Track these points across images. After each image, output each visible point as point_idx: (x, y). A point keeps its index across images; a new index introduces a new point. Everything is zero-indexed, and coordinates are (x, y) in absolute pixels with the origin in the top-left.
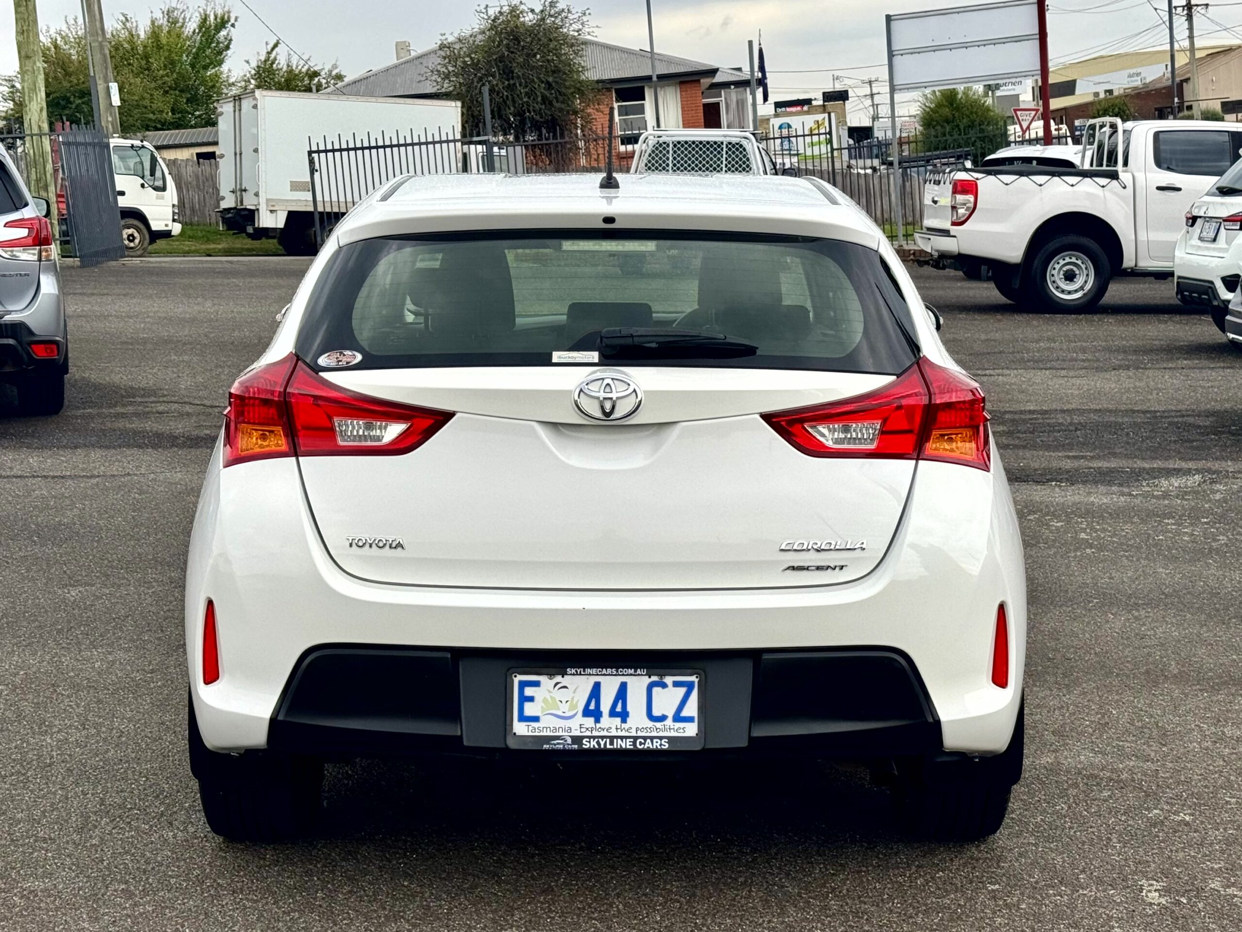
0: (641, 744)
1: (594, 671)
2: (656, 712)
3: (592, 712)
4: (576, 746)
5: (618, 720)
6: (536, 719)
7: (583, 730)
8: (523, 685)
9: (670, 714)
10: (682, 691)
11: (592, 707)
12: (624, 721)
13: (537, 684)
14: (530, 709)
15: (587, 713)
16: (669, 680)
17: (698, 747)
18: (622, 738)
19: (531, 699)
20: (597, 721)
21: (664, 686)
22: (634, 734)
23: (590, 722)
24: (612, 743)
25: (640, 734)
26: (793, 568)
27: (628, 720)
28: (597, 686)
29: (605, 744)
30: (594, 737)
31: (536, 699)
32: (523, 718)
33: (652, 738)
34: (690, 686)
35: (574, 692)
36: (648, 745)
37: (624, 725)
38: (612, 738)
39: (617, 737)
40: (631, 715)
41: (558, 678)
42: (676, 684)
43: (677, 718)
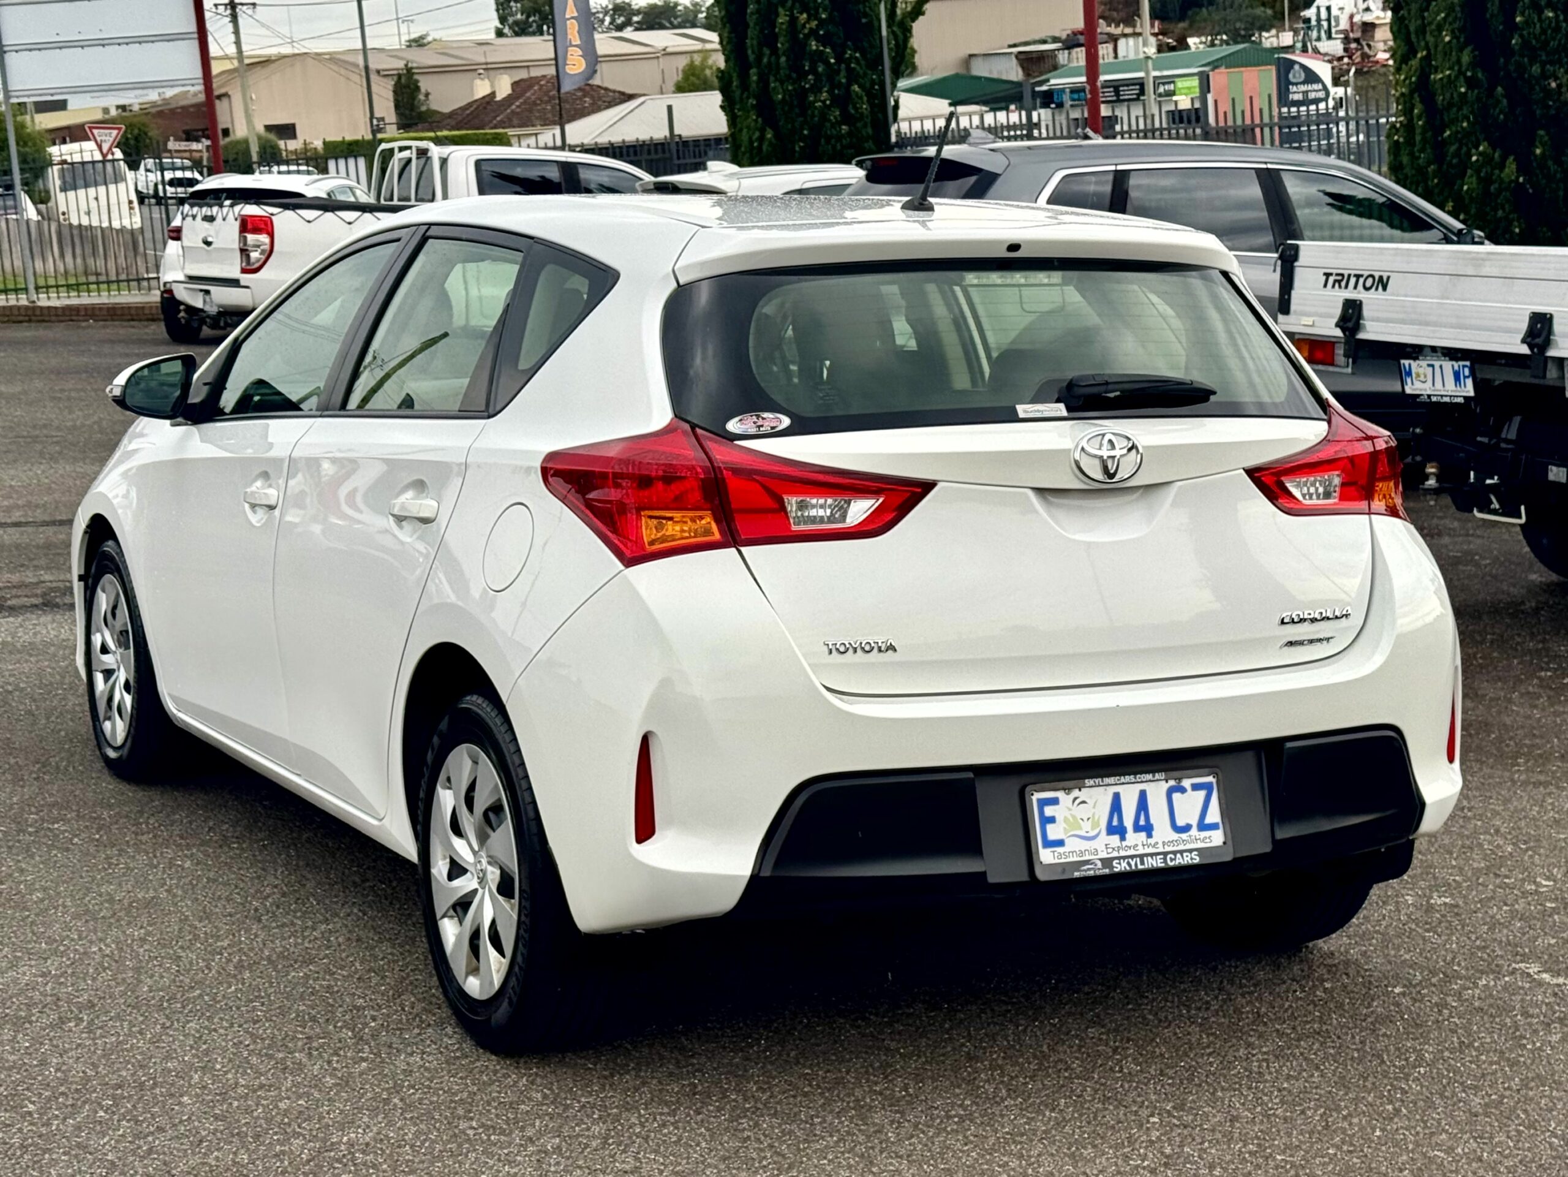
0: (1172, 860)
1: (1111, 780)
2: (1180, 822)
3: (1116, 829)
4: (1107, 871)
5: (1143, 835)
6: (1060, 843)
7: (1110, 850)
8: (1043, 803)
9: (1194, 822)
10: (1202, 794)
11: (1115, 823)
12: (1150, 836)
13: (1055, 801)
14: (1054, 832)
15: (1111, 830)
16: (1187, 783)
17: (1228, 858)
18: (1152, 855)
19: (1052, 820)
20: (1123, 838)
21: (1183, 790)
22: (1161, 850)
23: (1115, 840)
24: (1142, 863)
25: (1167, 849)
26: (1291, 644)
27: (1154, 833)
28: (1117, 797)
29: (1136, 865)
30: (1124, 858)
31: (1057, 819)
32: (1049, 844)
33: (1181, 852)
34: (1208, 787)
35: (1094, 807)
36: (1180, 861)
37: (1150, 841)
38: (1142, 857)
39: (1147, 855)
40: (1155, 827)
41: (1076, 793)
42: (1195, 787)
43: (1203, 826)
